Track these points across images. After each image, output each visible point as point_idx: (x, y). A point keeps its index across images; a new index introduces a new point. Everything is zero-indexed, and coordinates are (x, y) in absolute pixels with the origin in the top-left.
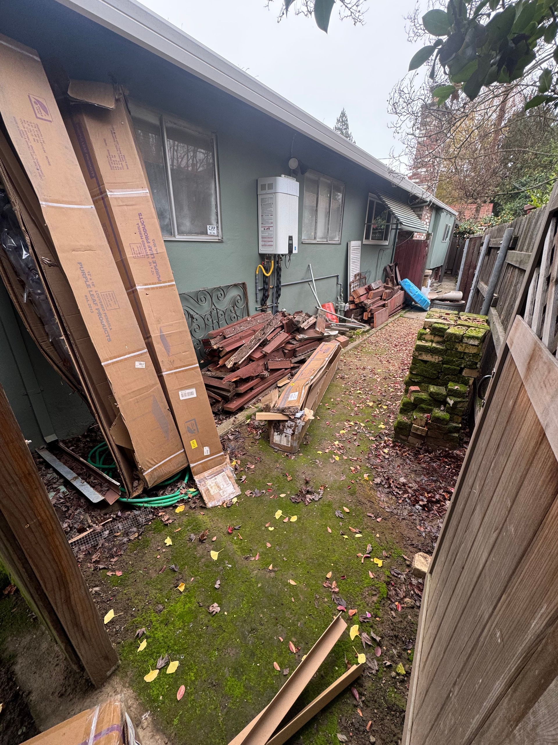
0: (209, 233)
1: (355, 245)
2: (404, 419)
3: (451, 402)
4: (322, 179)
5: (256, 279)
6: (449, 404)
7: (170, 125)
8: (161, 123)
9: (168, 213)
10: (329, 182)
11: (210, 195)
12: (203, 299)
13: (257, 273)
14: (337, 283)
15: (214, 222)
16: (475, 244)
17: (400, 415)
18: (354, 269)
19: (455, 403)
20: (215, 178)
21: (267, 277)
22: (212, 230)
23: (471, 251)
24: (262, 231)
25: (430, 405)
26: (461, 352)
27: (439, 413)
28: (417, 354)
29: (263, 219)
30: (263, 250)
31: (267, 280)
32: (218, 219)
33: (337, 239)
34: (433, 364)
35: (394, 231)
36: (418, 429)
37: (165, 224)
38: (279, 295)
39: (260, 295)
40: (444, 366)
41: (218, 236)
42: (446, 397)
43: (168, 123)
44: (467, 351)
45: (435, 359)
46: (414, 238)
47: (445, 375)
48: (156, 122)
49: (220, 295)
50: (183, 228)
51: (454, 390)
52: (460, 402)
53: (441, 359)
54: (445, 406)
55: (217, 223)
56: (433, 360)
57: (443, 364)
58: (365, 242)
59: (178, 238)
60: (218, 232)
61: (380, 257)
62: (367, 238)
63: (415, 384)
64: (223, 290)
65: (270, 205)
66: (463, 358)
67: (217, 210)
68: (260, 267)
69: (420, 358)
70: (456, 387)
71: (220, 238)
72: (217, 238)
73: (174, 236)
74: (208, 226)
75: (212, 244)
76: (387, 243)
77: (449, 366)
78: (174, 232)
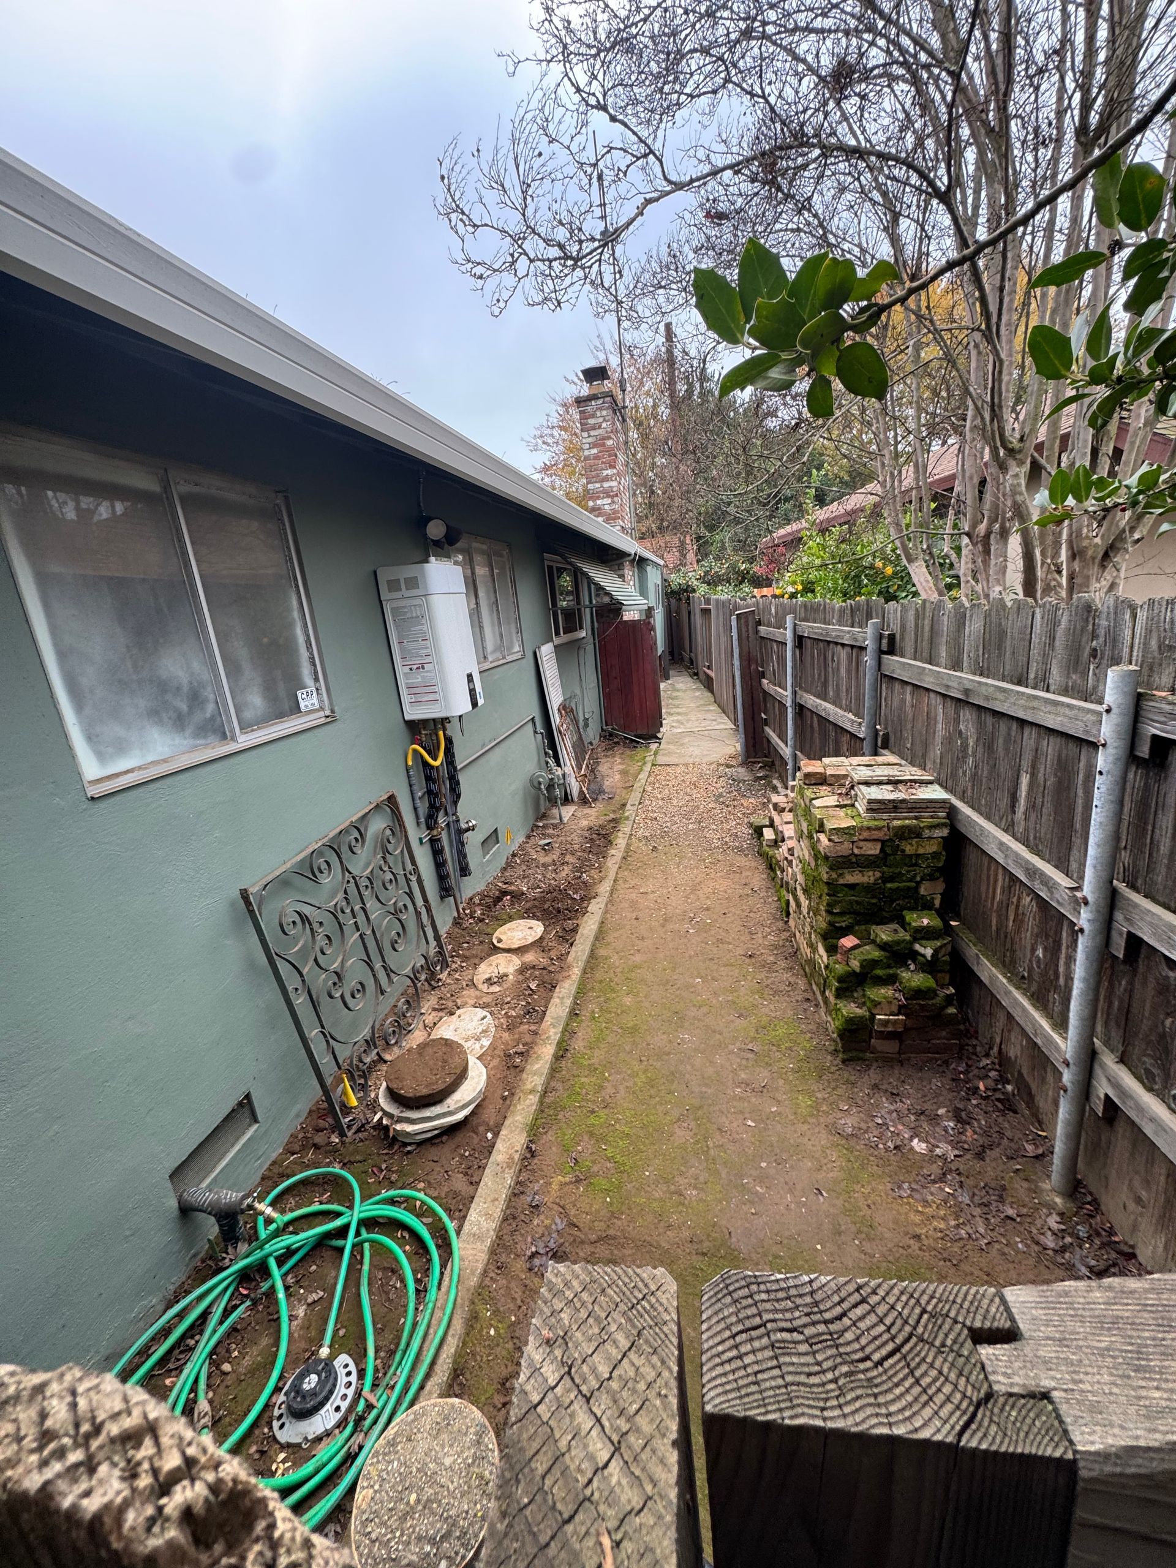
0: (303, 708)
1: (547, 651)
2: (851, 1009)
3: (928, 952)
4: (475, 545)
5: (409, 777)
6: (923, 956)
7: (185, 488)
8: (166, 488)
9: (209, 689)
10: (484, 547)
11: (291, 625)
12: (324, 866)
13: (410, 763)
14: (535, 732)
15: (309, 681)
16: (747, 622)
17: (840, 1005)
18: (555, 699)
19: (936, 951)
20: (297, 586)
21: (432, 767)
22: (308, 700)
23: (744, 635)
24: (405, 674)
25: (889, 967)
26: (911, 856)
27: (913, 978)
28: (834, 876)
29: (402, 650)
30: (413, 713)
31: (434, 773)
32: (316, 673)
33: (516, 648)
34: (867, 889)
35: (588, 611)
36: (888, 1021)
37: (208, 715)
38: (459, 796)
39: (423, 808)
40: (889, 885)
41: (322, 709)
42: (911, 943)
43: (181, 487)
44: (921, 851)
45: (868, 877)
46: (625, 618)
47: (893, 901)
48: (154, 487)
49: (353, 843)
50: (248, 715)
51: (924, 928)
52: (941, 947)
53: (878, 874)
54: (914, 962)
55: (316, 679)
56: (865, 880)
57: (884, 882)
58: (557, 641)
59: (244, 740)
60: (321, 701)
61: (582, 662)
62: (557, 634)
63: (845, 932)
64: (359, 827)
65: (418, 620)
66: (916, 865)
67: (312, 654)
68: (415, 751)
69: (841, 881)
70: (926, 921)
71: (328, 713)
72: (322, 714)
73: (234, 739)
74: (299, 693)
75: (316, 731)
76: (583, 634)
77: (896, 885)
78: (233, 731)
